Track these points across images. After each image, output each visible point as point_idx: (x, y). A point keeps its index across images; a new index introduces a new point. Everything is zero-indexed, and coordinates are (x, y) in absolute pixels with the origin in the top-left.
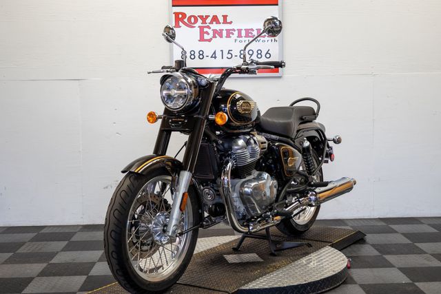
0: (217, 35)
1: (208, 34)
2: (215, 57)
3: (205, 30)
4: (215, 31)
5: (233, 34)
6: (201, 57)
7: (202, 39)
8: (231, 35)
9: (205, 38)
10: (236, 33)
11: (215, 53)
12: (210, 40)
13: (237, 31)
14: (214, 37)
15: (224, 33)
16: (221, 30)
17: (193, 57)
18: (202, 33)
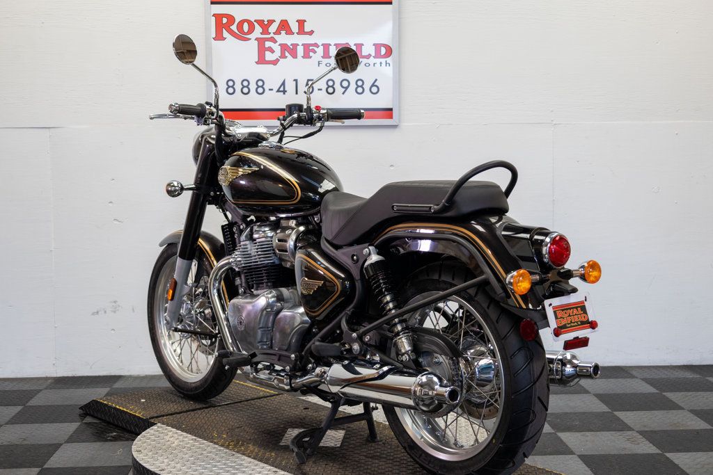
0: (287, 54)
1: (272, 51)
2: (284, 92)
3: (268, 44)
4: (284, 47)
5: (315, 52)
6: (260, 90)
7: (261, 60)
8: (311, 54)
9: (267, 59)
10: (320, 50)
11: (283, 84)
12: (275, 62)
13: (321, 48)
14: (283, 56)
15: (300, 50)
16: (295, 46)
17: (245, 90)
18: (262, 50)
